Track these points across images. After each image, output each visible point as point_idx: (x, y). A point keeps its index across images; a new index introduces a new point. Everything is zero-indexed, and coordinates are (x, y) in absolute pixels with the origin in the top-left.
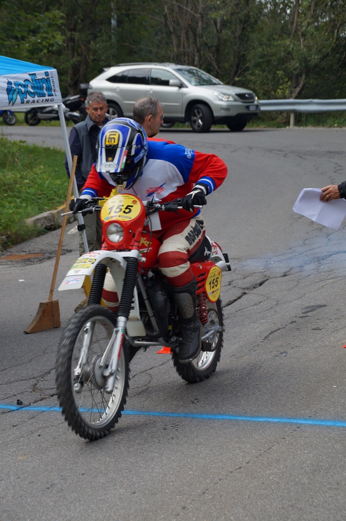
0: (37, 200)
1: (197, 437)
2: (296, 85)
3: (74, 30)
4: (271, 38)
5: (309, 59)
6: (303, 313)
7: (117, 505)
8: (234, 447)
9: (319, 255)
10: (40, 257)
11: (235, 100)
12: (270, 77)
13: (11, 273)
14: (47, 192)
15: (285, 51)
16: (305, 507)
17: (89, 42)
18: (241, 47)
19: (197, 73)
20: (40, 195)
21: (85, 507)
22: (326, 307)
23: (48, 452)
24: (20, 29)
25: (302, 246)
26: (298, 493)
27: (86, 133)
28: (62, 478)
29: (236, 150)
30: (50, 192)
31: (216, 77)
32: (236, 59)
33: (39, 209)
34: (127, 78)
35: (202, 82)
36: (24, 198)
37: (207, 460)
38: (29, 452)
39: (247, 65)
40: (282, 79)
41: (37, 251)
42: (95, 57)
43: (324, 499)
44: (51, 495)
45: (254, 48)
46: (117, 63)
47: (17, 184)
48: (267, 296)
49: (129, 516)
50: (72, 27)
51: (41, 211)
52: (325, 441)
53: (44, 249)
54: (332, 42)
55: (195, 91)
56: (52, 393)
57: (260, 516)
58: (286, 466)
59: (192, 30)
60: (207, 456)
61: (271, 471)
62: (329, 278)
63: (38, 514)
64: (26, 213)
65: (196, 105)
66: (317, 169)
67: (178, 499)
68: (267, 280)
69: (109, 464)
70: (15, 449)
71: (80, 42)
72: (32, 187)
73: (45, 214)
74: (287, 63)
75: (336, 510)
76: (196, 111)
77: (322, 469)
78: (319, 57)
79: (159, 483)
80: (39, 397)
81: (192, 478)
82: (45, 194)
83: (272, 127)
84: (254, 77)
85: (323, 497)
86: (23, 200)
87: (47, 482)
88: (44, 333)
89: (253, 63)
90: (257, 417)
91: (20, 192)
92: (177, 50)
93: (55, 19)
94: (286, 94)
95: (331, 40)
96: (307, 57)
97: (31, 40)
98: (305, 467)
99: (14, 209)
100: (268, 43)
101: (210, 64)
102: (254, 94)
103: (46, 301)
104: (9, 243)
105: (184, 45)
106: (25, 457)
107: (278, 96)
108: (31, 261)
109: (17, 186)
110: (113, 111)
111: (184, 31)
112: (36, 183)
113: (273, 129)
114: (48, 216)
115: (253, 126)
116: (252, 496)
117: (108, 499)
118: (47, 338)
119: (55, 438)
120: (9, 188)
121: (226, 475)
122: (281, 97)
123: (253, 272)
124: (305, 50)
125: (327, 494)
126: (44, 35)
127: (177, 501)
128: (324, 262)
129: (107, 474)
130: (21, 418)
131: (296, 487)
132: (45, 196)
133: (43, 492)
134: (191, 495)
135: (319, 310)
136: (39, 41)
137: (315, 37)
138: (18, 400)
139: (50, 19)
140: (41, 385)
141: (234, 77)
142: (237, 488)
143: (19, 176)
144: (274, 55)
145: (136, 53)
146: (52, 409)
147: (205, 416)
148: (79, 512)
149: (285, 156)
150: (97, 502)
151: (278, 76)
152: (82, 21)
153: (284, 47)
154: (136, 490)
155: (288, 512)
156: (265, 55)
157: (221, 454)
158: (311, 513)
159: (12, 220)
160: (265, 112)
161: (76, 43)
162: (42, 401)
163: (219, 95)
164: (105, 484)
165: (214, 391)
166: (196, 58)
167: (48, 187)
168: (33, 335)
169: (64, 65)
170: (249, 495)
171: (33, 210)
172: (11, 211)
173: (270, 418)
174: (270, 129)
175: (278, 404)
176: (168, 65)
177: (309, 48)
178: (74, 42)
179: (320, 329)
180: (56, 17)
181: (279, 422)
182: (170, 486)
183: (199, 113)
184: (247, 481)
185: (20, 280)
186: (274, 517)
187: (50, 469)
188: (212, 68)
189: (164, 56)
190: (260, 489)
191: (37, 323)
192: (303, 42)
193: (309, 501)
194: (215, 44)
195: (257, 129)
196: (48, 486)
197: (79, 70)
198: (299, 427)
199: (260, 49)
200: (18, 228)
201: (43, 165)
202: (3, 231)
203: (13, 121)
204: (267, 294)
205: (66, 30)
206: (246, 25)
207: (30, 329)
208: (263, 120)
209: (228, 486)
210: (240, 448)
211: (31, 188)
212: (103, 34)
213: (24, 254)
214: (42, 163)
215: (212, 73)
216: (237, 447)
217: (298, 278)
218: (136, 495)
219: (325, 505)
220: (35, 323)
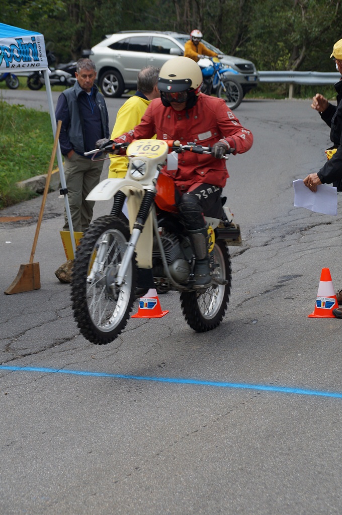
0: (30, 164)
1: (159, 400)
2: (296, 57)
4: (274, 10)
5: (309, 31)
6: (278, 282)
7: (73, 464)
8: (194, 411)
9: (301, 226)
10: (30, 220)
12: (271, 48)
14: (41, 156)
15: (286, 23)
16: (254, 471)
17: (93, 9)
18: (244, 18)
20: (33, 158)
21: (41, 465)
22: (302, 277)
23: (12, 410)
25: (286, 216)
26: (249, 457)
27: (74, 99)
28: (23, 436)
30: (44, 156)
31: (217, 47)
32: (239, 29)
33: (32, 173)
34: (128, 46)
36: (17, 161)
37: (165, 423)
39: (249, 36)
40: (283, 51)
41: (27, 213)
42: (99, 24)
43: (273, 464)
44: (9, 453)
45: (256, 19)
47: (11, 147)
48: (246, 264)
49: (82, 475)
51: (33, 175)
52: (283, 407)
53: (34, 212)
54: (333, 15)
56: (24, 353)
57: (210, 478)
58: (242, 431)
60: (166, 419)
61: (226, 435)
62: (308, 248)
64: (19, 176)
66: (310, 141)
67: (132, 459)
68: (248, 248)
69: (70, 424)
71: (84, 8)
72: (25, 150)
73: (37, 178)
74: (288, 35)
75: (284, 475)
77: (276, 435)
78: (319, 30)
79: (116, 444)
80: (11, 356)
81: (149, 440)
82: (38, 158)
83: (271, 98)
84: (255, 48)
85: (273, 462)
86: (17, 163)
87: (8, 440)
88: (24, 294)
89: (254, 33)
90: (220, 382)
91: (13, 155)
92: (181, 19)
94: (286, 66)
95: (332, 12)
96: (308, 29)
97: (32, 5)
98: (260, 432)
99: (7, 172)
100: (270, 14)
101: (212, 34)
102: (253, 65)
103: (27, 263)
105: (187, 14)
107: (277, 67)
108: (20, 224)
109: (11, 149)
110: (114, 78)
111: (188, 1)
112: (30, 147)
113: (272, 100)
114: (40, 180)
115: (252, 97)
116: (204, 458)
117: (64, 457)
118: (26, 300)
119: (21, 397)
120: (3, 151)
121: (182, 438)
122: (281, 68)
124: (306, 22)
125: (277, 459)
127: (131, 461)
128: (306, 232)
129: (67, 433)
131: (249, 451)
132: (38, 160)
133: (3, 449)
134: (145, 456)
135: (294, 279)
136: (40, 6)
137: (317, 10)
140: (14, 345)
141: (235, 48)
142: (191, 451)
143: (13, 139)
144: (276, 26)
145: (139, 20)
146: (22, 369)
147: (169, 380)
148: (35, 469)
149: (280, 127)
150: (53, 460)
151: (278, 47)
153: (285, 19)
154: (93, 450)
155: (237, 475)
156: (267, 26)
157: (180, 418)
158: (259, 476)
159: (4, 182)
160: (264, 83)
161: (81, 9)
162: (14, 361)
164: (63, 443)
165: (182, 356)
167: (42, 152)
168: (12, 296)
169: (67, 31)
170: (202, 458)
171: (25, 173)
172: (3, 174)
173: (233, 383)
174: (269, 100)
175: (242, 370)
176: (171, 34)
177: (310, 21)
178: (79, 9)
179: (293, 299)
181: (240, 388)
182: (126, 447)
184: (201, 444)
185: (7, 242)
186: (223, 479)
187: (12, 427)
188: (214, 38)
189: (167, 25)
190: (213, 452)
191: (17, 284)
192: (305, 14)
193: (259, 465)
194: (217, 14)
195: (256, 99)
196: (8, 444)
197: (83, 36)
198: (259, 394)
199: (262, 20)
200: (9, 191)
201: (39, 130)
203: (16, 85)
204: (246, 262)
207: (10, 290)
208: (263, 91)
209: (183, 448)
210: (199, 412)
211: (25, 152)
213: (14, 216)
214: (39, 127)
215: (214, 43)
216: (197, 411)
217: (278, 248)
218: (92, 454)
219: (274, 470)
220: (15, 284)
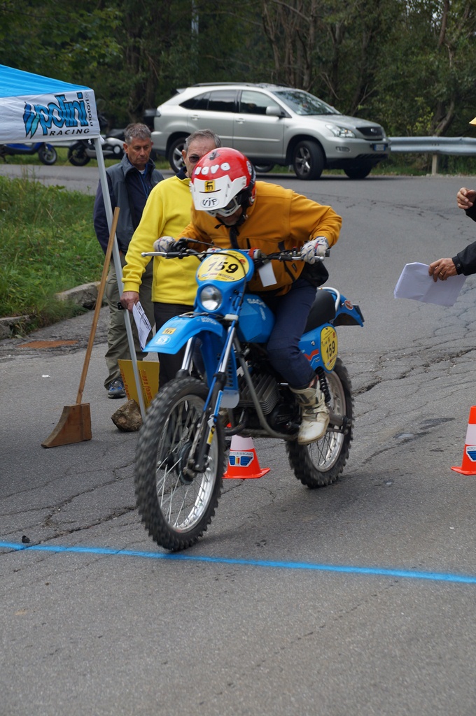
0: (74, 268)
1: (258, 591)
2: (441, 117)
3: (140, 36)
4: (409, 52)
5: (460, 81)
6: (421, 429)
7: (141, 678)
8: (307, 605)
9: (452, 350)
10: (74, 344)
11: (356, 137)
12: (406, 105)
13: (32, 366)
14: (89, 256)
15: (427, 70)
16: (392, 687)
17: (159, 53)
18: (368, 64)
19: (306, 99)
20: (78, 260)
21: (98, 680)
22: (454, 421)
23: (56, 606)
24: (60, 33)
25: (430, 337)
26: (385, 669)
27: (121, 180)
28: (71, 641)
29: (354, 205)
30: (93, 257)
31: (332, 104)
32: (361, 79)
33: (77, 280)
34: (208, 104)
35: (311, 111)
36: (57, 264)
37: (268, 622)
38: (30, 606)
39: (375, 88)
40: (423, 108)
41: (71, 336)
42: (167, 73)
43: (419, 678)
44: (53, 664)
45: (386, 65)
46: (196, 82)
47: (48, 244)
48: (376, 404)
49: (155, 694)
50: (136, 31)
51: (78, 283)
52: (430, 600)
53: (81, 334)
55: (301, 123)
56: (70, 528)
57: (331, 698)
58: (374, 633)
59: (301, 40)
60: (269, 617)
61: (353, 639)
62: (462, 381)
63: (34, 688)
64: (59, 284)
65: (302, 141)
66: (462, 233)
67: (223, 672)
68: (378, 382)
69: (136, 624)
70: (12, 601)
71: (146, 52)
72: (68, 249)
73: (84, 287)
74: (429, 87)
75: (433, 692)
76: (302, 150)
77: (422, 638)
78: (474, 80)
79: (200, 651)
80: (53, 532)
81: (245, 645)
82: (85, 259)
83: (407, 175)
84: (383, 106)
85: (417, 675)
86: (55, 267)
87: (51, 646)
88: (68, 447)
89: (382, 85)
90: (342, 566)
91: (51, 255)
92: (280, 65)
93: (109, 19)
94: (427, 129)
96: (457, 78)
97: (75, 48)
98: (399, 634)
99: (42, 279)
100: (404, 58)
101: (324, 86)
102: (382, 128)
103: (73, 403)
104: (33, 325)
105: (289, 58)
106: (26, 613)
107: (416, 131)
108: (61, 350)
109: (48, 247)
111: (290, 40)
112: (74, 244)
113: (408, 177)
114: (88, 290)
115: (381, 173)
116: (322, 671)
117: (129, 670)
118: (72, 455)
119: (68, 588)
120: (37, 250)
121: (292, 642)
122: (420, 133)
123: (361, 371)
124: (454, 69)
125: (424, 671)
126: (93, 42)
127: (222, 675)
128: (459, 359)
129: (133, 637)
130: (25, 561)
131: (384, 661)
132: (85, 262)
133: (44, 659)
134: (242, 668)
135: (443, 424)
136: (86, 50)
137: (470, 51)
138: (24, 537)
139: (101, 19)
140: (57, 517)
141: (357, 105)
142: (304, 661)
143: (51, 234)
144: (412, 75)
145: (223, 68)
146: (68, 550)
147: (272, 564)
148: (89, 686)
149: (420, 214)
150: (114, 674)
151: (417, 104)
152: (150, 23)
153: (425, 64)
154: (169, 660)
155: (368, 693)
156: (400, 75)
157: (288, 615)
158: (399, 695)
159: (39, 293)
160: (396, 153)
161: (142, 53)
162: (57, 539)
163: (334, 128)
164: (127, 650)
165: (289, 530)
166: (306, 78)
167: (91, 250)
168: (53, 449)
169: (123, 84)
170: (320, 670)
171: (68, 280)
172: (37, 282)
173: (360, 568)
174: (403, 177)
175: (373, 550)
176: (267, 87)
177: (460, 66)
178: (139, 53)
179: (442, 451)
180: (109, 17)
181: (370, 574)
182: (214, 655)
183: (305, 153)
184: (318, 651)
185: (44, 376)
186: (349, 699)
187: (57, 629)
188: (327, 92)
189: (262, 74)
190: (334, 662)
191: (59, 433)
192: (453, 57)
193: (398, 679)
194: (331, 58)
195: (386, 176)
196: (52, 652)
197: (145, 91)
198: (397, 582)
199: (393, 67)
200: (45, 305)
201: (86, 220)
202: (26, 308)
203: (53, 160)
204: (376, 401)
205: (128, 35)
206: (374, 33)
207: (50, 441)
208: (395, 165)
209: (292, 656)
210: (314, 607)
211: (67, 251)
212: (178, 41)
213: (52, 340)
214: (85, 217)
215: (327, 98)
216: (311, 606)
217: (421, 381)
218: (168, 666)
219: (419, 686)
220: (57, 433)
